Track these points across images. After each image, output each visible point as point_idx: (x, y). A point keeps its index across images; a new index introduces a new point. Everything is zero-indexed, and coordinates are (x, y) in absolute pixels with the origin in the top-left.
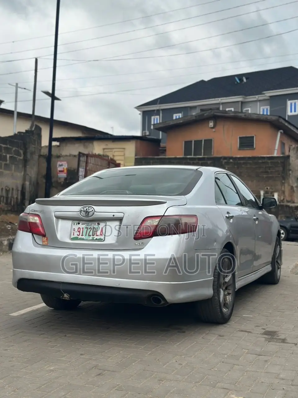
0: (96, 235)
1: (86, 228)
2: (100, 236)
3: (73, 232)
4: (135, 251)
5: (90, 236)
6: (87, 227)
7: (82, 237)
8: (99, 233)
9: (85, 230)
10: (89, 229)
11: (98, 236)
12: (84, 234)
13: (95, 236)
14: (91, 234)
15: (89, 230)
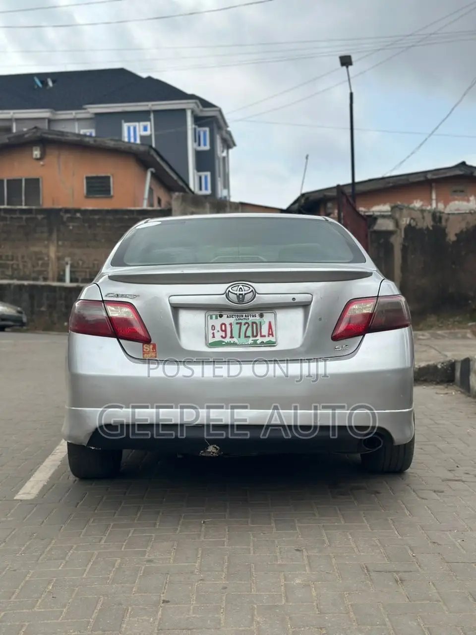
0: (262, 336)
1: (237, 323)
2: (269, 336)
3: (212, 332)
4: (337, 360)
5: (249, 337)
6: (240, 321)
7: (232, 341)
8: (265, 330)
9: (236, 328)
10: (245, 324)
11: (265, 336)
12: (236, 333)
13: (258, 337)
14: (249, 333)
15: (244, 328)
